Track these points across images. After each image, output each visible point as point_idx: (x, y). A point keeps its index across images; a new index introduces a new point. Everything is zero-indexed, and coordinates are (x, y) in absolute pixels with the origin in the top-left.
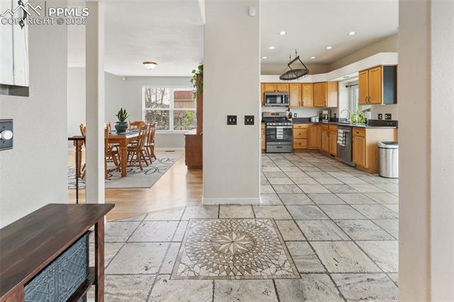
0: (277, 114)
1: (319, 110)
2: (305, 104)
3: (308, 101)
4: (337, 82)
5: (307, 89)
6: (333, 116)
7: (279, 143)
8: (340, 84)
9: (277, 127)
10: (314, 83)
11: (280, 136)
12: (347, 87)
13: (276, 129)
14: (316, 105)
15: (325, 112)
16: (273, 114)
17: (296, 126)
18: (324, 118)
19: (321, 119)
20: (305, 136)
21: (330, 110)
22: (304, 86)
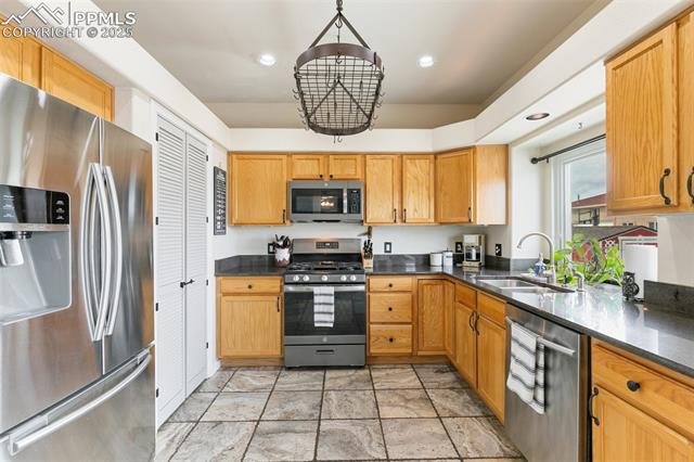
0: (334, 244)
1: (452, 232)
2: (410, 215)
3: (419, 206)
4: (506, 148)
5: (418, 172)
6: (493, 252)
7: (325, 339)
8: (515, 153)
9: (316, 290)
10: (436, 155)
11: (324, 315)
12: (534, 161)
13: (311, 295)
14: (442, 218)
15: (471, 240)
16: (321, 244)
17: (378, 283)
18: (469, 256)
19: (458, 259)
20: (406, 316)
21: (484, 233)
22: (408, 163)
